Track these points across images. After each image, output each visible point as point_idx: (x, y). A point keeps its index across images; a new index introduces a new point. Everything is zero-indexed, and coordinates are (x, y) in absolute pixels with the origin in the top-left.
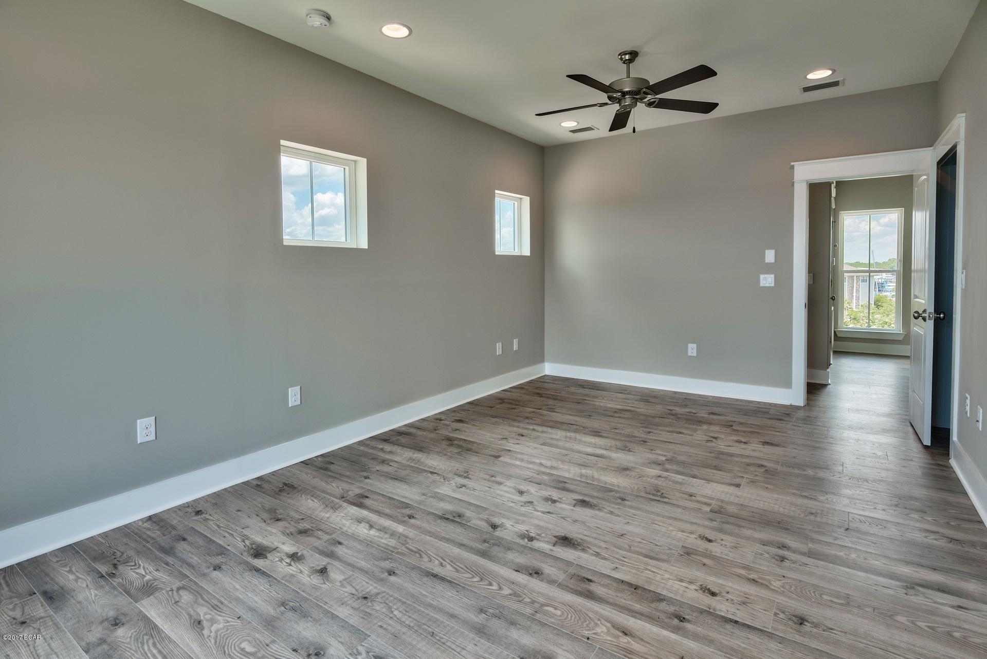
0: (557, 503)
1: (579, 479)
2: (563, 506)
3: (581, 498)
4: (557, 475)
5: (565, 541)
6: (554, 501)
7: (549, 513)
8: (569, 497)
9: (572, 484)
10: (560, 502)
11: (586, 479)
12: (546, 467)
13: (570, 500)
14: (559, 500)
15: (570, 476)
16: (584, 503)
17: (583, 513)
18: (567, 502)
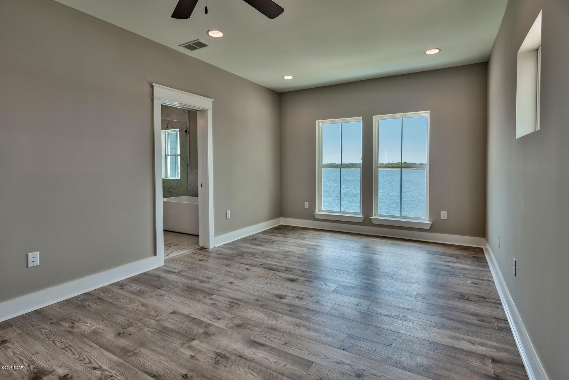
0: (295, 296)
1: (280, 315)
2: (292, 295)
3: (281, 300)
4: (295, 318)
5: (293, 281)
6: (297, 297)
7: (300, 291)
8: (289, 301)
9: (285, 310)
10: (294, 297)
11: (274, 314)
12: (304, 326)
13: (288, 299)
14: (294, 298)
15: (285, 317)
16: (281, 297)
17: (281, 292)
18: (290, 297)
